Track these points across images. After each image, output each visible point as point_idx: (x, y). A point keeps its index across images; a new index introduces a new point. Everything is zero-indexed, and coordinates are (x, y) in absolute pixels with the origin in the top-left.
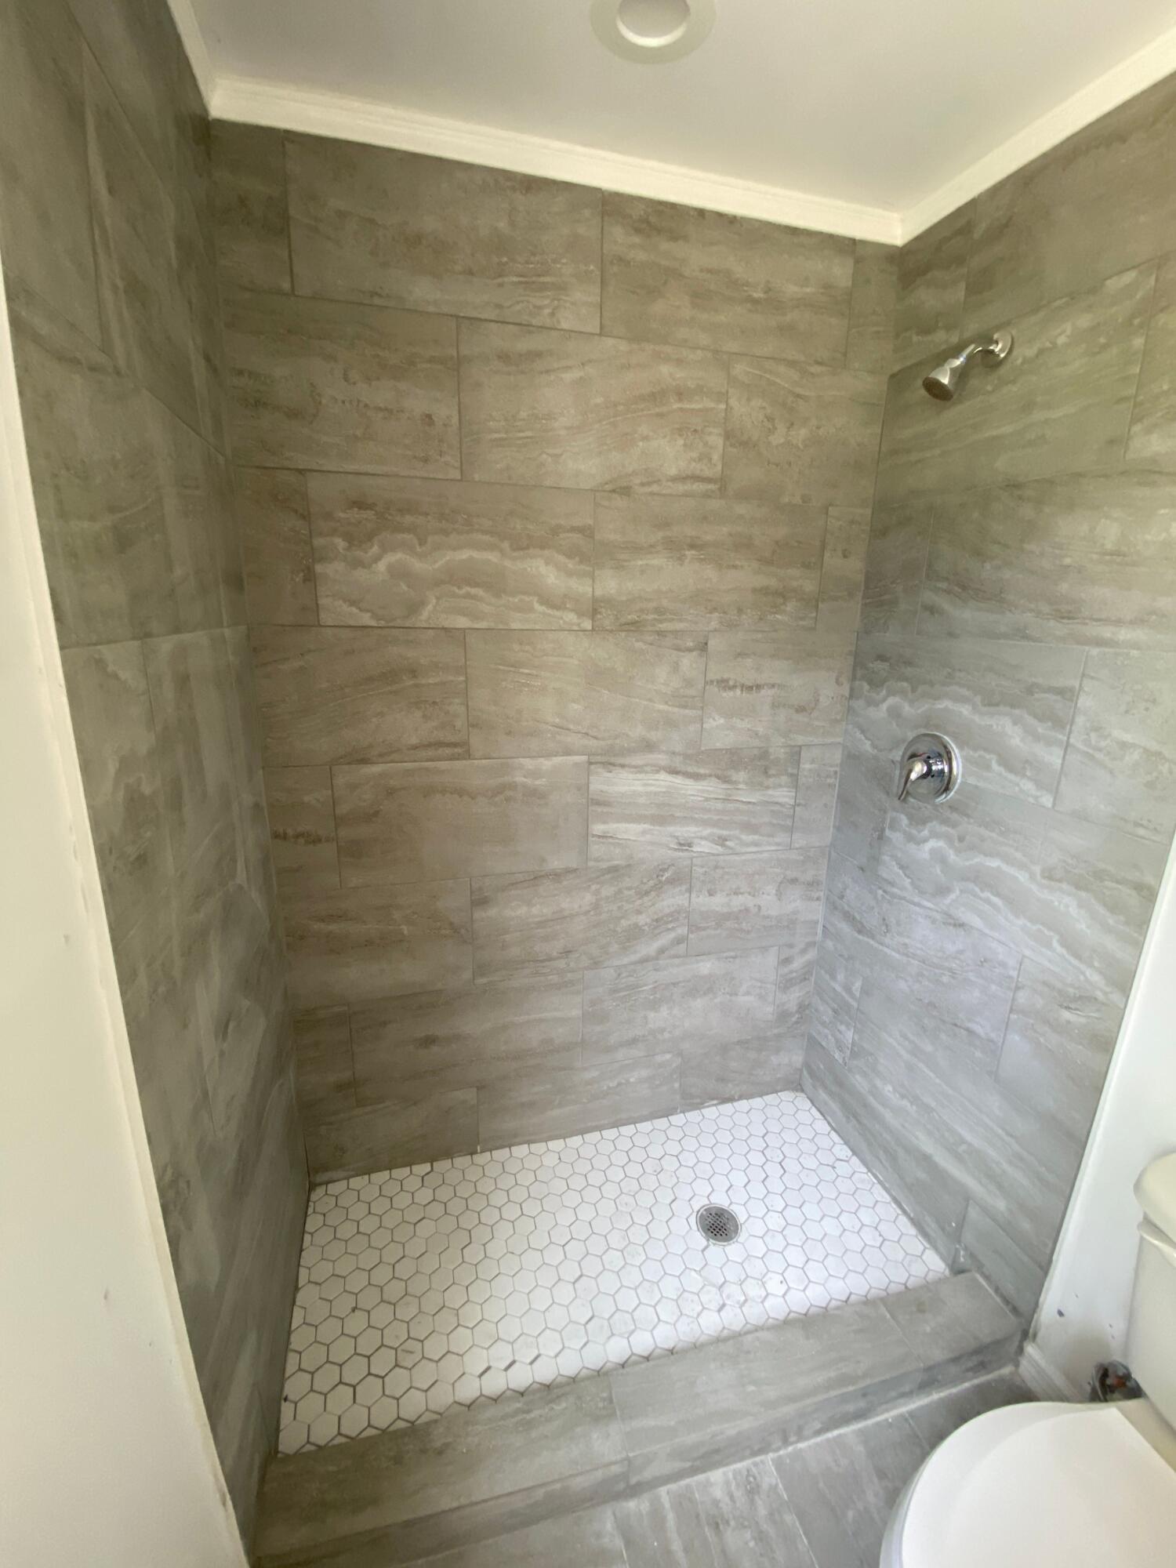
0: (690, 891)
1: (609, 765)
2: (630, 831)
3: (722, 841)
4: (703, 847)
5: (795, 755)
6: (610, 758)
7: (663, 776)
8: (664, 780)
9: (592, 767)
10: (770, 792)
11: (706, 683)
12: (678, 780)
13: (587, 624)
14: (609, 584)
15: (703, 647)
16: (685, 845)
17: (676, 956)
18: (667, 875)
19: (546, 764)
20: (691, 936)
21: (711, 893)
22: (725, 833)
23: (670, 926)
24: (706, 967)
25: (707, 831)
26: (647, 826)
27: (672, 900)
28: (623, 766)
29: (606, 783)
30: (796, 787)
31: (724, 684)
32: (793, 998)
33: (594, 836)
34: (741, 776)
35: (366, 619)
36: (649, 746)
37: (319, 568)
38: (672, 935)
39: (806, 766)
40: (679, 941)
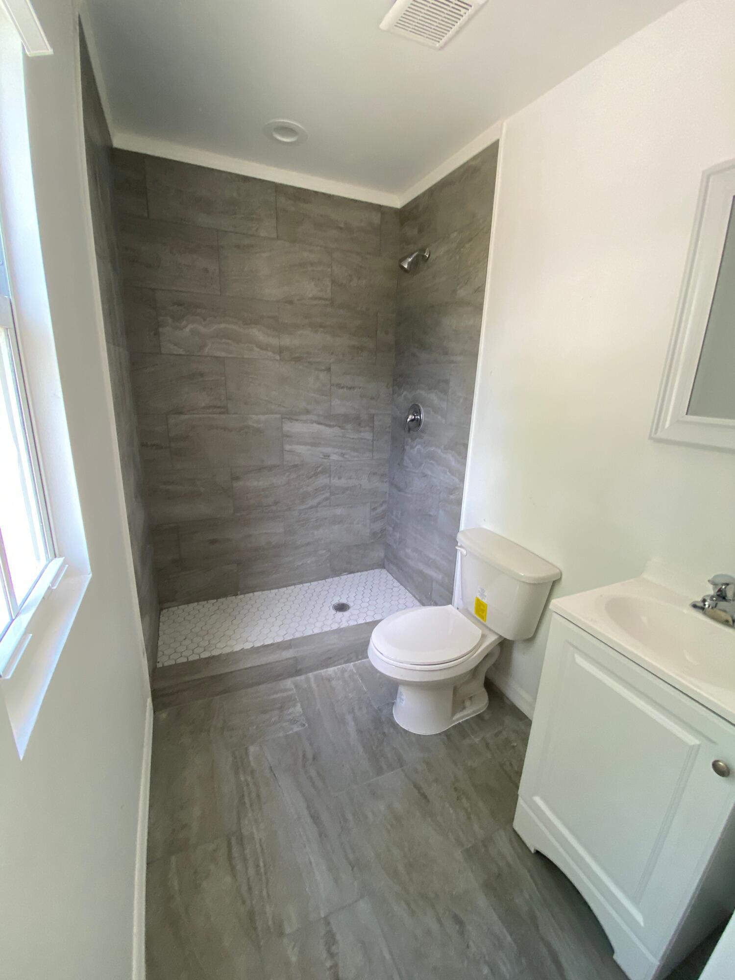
0: (330, 476)
1: (291, 419)
2: (301, 449)
3: (343, 455)
4: (334, 457)
5: (372, 418)
6: (291, 416)
7: (315, 425)
8: (316, 427)
9: (283, 420)
10: (362, 434)
11: (331, 385)
12: (322, 427)
13: (278, 357)
14: (287, 341)
15: (329, 370)
16: (327, 456)
17: (325, 506)
18: (319, 469)
19: (263, 418)
20: (332, 497)
21: (340, 478)
22: (344, 451)
23: (322, 492)
24: (339, 511)
25: (336, 450)
26: (309, 447)
28: (297, 420)
30: (373, 432)
31: (339, 386)
33: (286, 451)
34: (349, 426)
35: (181, 352)
36: (308, 412)
38: (324, 496)
39: (377, 423)
40: (326, 499)
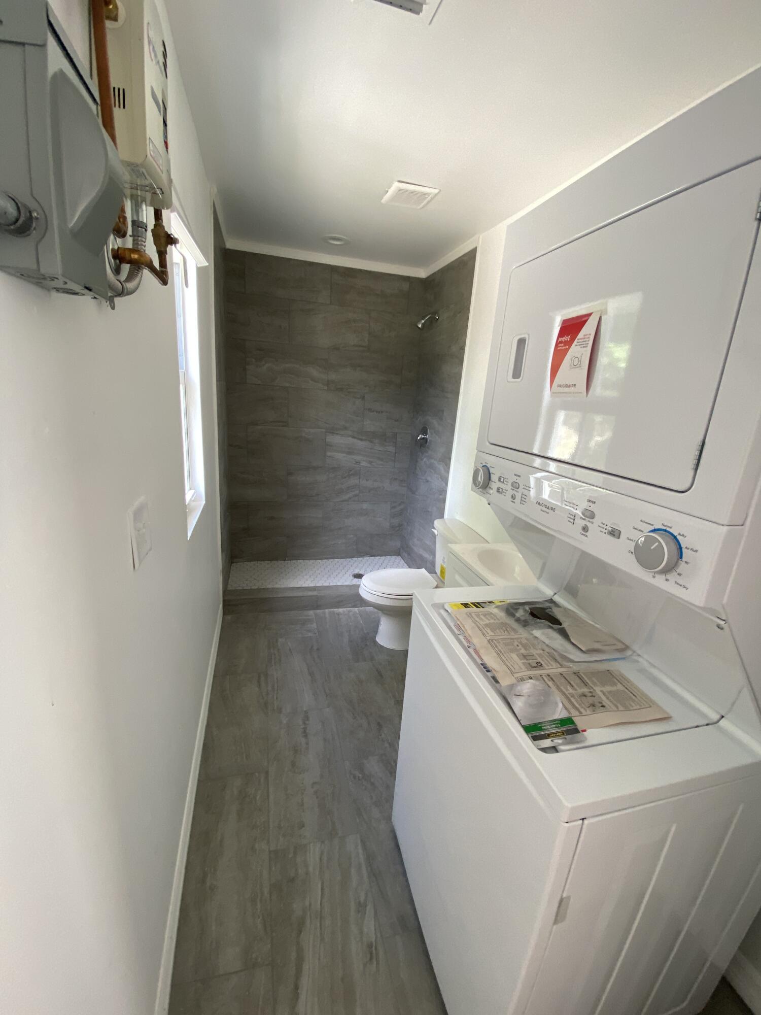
0: (360, 478)
1: (333, 433)
2: (340, 456)
3: (370, 462)
4: (363, 464)
5: (395, 435)
6: (333, 431)
7: (350, 438)
8: (351, 440)
9: (327, 433)
10: (387, 447)
11: (364, 409)
12: (355, 440)
13: (326, 388)
14: (333, 376)
15: (363, 398)
16: (358, 463)
17: (354, 501)
18: (352, 472)
19: (312, 431)
20: (360, 494)
21: (367, 480)
22: (371, 460)
23: (353, 490)
24: (365, 506)
25: (365, 459)
26: (345, 455)
27: (353, 481)
28: (337, 434)
29: (331, 439)
30: (396, 447)
31: (370, 410)
32: (396, 521)
33: (327, 456)
34: (377, 441)
35: (259, 382)
36: (345, 428)
37: (247, 367)
38: (353, 493)
39: (399, 440)
40: (356, 496)
